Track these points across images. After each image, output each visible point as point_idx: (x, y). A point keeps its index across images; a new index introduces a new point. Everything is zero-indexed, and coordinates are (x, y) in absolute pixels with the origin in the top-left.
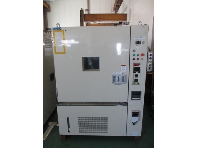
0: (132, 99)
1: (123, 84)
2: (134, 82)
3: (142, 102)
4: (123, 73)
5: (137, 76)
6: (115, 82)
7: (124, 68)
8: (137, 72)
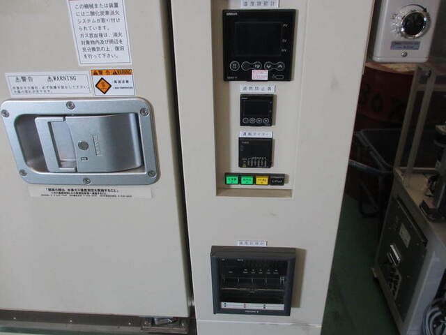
0: (218, 310)
1: (122, 190)
2: (235, 168)
3: (305, 326)
4: (103, 86)
5: (258, 109)
6: (42, 167)
7: (111, 28)
8: (260, 74)
